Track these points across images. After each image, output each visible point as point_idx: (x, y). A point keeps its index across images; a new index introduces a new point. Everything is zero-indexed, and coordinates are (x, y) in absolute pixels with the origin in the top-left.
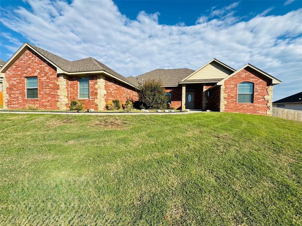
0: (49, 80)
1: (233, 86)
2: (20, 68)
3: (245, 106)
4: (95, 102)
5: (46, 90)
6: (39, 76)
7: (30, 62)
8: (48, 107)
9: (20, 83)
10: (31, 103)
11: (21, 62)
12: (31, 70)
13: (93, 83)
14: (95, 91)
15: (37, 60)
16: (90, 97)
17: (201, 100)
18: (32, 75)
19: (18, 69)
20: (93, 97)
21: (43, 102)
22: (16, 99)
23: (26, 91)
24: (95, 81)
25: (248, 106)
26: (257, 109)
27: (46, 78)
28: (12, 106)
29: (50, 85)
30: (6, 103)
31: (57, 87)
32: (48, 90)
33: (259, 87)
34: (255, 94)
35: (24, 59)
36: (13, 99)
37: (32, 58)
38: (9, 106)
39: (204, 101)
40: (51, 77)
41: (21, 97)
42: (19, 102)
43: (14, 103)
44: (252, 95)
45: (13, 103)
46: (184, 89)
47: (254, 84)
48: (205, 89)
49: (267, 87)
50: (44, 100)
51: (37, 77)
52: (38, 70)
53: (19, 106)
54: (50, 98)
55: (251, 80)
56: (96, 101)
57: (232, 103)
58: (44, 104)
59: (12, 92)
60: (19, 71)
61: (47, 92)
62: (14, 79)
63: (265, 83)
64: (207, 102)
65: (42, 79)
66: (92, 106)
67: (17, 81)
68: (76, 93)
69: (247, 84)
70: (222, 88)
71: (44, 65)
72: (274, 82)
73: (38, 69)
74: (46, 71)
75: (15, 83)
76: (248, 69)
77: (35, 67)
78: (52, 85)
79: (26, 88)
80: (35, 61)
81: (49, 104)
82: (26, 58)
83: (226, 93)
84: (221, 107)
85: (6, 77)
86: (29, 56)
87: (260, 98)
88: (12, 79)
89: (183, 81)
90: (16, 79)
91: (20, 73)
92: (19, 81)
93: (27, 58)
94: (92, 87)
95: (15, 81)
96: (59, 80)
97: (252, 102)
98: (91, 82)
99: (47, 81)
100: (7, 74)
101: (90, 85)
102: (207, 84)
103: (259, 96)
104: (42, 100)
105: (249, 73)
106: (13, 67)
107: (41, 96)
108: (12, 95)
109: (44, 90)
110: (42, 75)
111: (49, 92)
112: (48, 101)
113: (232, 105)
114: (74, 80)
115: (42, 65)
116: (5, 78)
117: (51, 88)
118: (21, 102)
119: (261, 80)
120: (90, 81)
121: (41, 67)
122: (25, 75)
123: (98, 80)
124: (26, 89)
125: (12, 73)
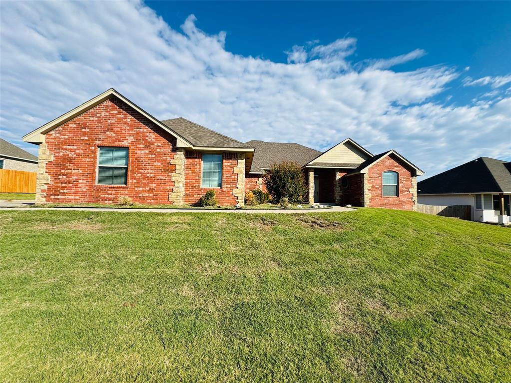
0: (154, 156)
1: (377, 175)
2: (87, 130)
3: (391, 200)
4: (234, 192)
5: (146, 171)
6: (132, 148)
7: (113, 122)
8: (148, 201)
9: (85, 156)
10: (110, 192)
11: (92, 119)
12: (114, 135)
13: (229, 164)
14: (233, 177)
15: (129, 120)
16: (224, 186)
18: (117, 144)
19: (83, 130)
20: (229, 186)
21: (139, 192)
22: (71, 185)
23: (97, 170)
24: (234, 162)
27: (147, 152)
28: (59, 197)
29: (155, 164)
30: (43, 191)
31: (173, 168)
32: (150, 171)
34: (400, 185)
35: (98, 115)
36: (64, 185)
37: (119, 116)
40: (158, 150)
41: (85, 182)
42: (80, 189)
43: (66, 191)
44: (397, 187)
45: (62, 191)
47: (398, 174)
48: (339, 176)
49: (411, 178)
50: (141, 189)
51: (128, 147)
52: (132, 137)
53: (77, 197)
54: (155, 185)
55: (395, 169)
57: (377, 196)
58: (141, 195)
59: (63, 171)
60: (85, 134)
61: (148, 175)
62: (72, 147)
64: (341, 194)
65: (139, 152)
66: (227, 199)
67: (77, 151)
68: (197, 178)
69: (391, 174)
70: (366, 176)
71: (145, 130)
72: (418, 172)
73: (130, 135)
74: (150, 140)
75: (72, 155)
76: (393, 156)
77: (124, 132)
78: (159, 164)
79: (98, 165)
80: (124, 120)
81: (151, 195)
82: (103, 114)
83: (370, 183)
84: (365, 201)
85: (47, 142)
86: (112, 112)
87: (405, 191)
88: (65, 147)
90: (75, 147)
91: (86, 138)
92: (82, 152)
93: (107, 114)
94: (228, 171)
95: (71, 150)
96: (176, 156)
97: (397, 195)
98: (226, 163)
99: (150, 156)
100: (52, 137)
101: (225, 168)
103: (404, 189)
104: (136, 189)
106: (71, 125)
107: (135, 181)
108: (60, 177)
109: (142, 171)
110: (138, 146)
111: (152, 175)
112: (151, 190)
115: (141, 130)
116: (45, 144)
117: (157, 168)
118: (84, 190)
119: (405, 170)
120: (224, 161)
121: (138, 133)
122: (98, 143)
123: (239, 161)
124: (97, 168)
125: (67, 137)
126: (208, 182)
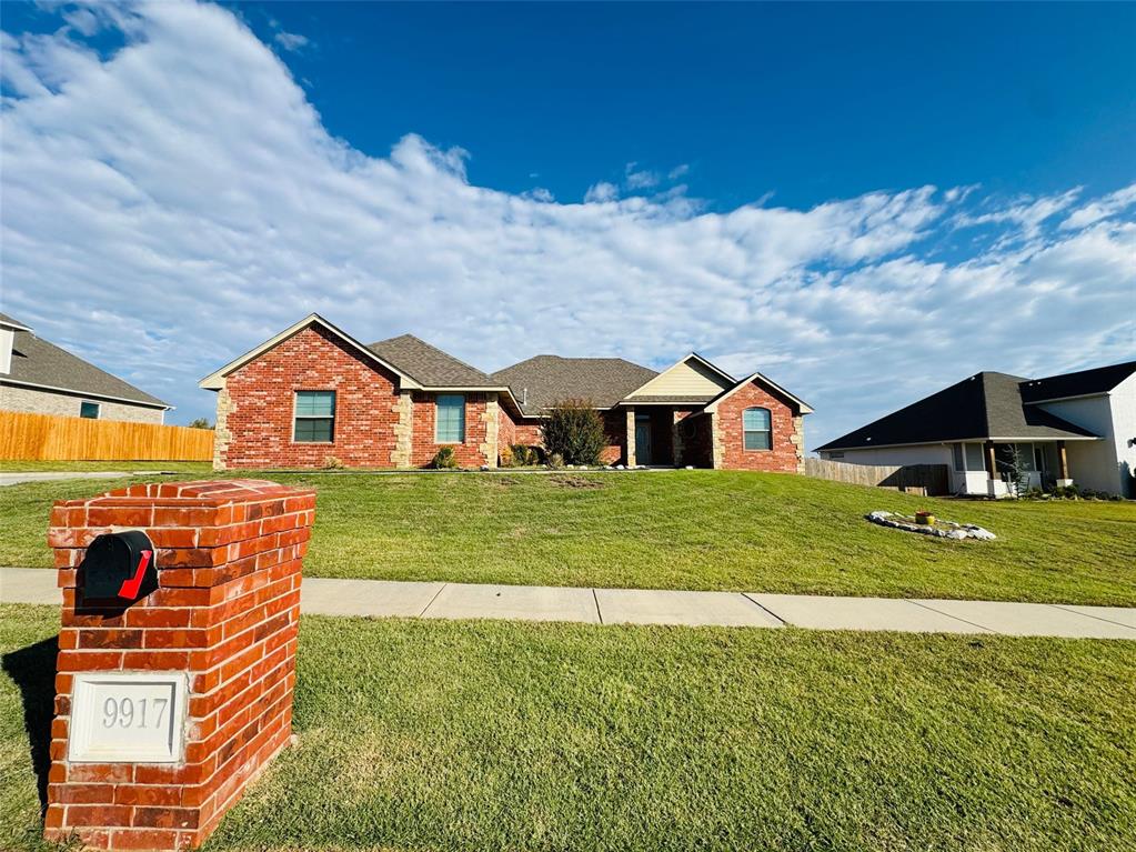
0: (370, 401)
1: (734, 416)
2: (281, 369)
3: (759, 455)
4: (481, 449)
5: (360, 423)
6: (340, 391)
7: (315, 357)
8: (362, 463)
9: (279, 404)
10: (310, 452)
11: (287, 354)
12: (317, 375)
13: (475, 409)
14: (480, 427)
15: (336, 354)
16: (468, 440)
17: (670, 444)
18: (320, 386)
19: (276, 369)
20: (474, 440)
21: (349, 452)
22: (259, 444)
23: (294, 423)
24: (480, 406)
25: (765, 456)
26: (781, 462)
27: (361, 396)
28: (244, 461)
29: (371, 412)
30: (222, 453)
31: (396, 418)
32: (364, 423)
33: (780, 418)
34: (774, 431)
35: (295, 349)
36: (250, 444)
37: (323, 349)
38: (235, 461)
39: (678, 447)
40: (375, 393)
41: (277, 439)
42: (271, 450)
43: (253, 453)
44: (770, 433)
45: (247, 452)
46: (631, 416)
47: (770, 411)
48: (677, 417)
49: (792, 419)
50: (352, 447)
51: (335, 391)
52: (340, 377)
53: (267, 461)
54: (371, 442)
55: (765, 405)
56: (482, 447)
57: (735, 450)
58: (352, 455)
59: (248, 425)
60: (278, 374)
61: (362, 428)
62: (261, 393)
63: (790, 411)
64: (684, 448)
65: (350, 397)
66: (472, 458)
67: (268, 399)
68: (430, 429)
69: (759, 413)
70: (715, 418)
71: (358, 367)
72: (803, 409)
73: (338, 374)
74: (364, 380)
75: (261, 403)
76: (758, 383)
77: (329, 370)
78: (377, 412)
79: (294, 417)
80: (330, 354)
81: (366, 455)
82: (302, 347)
83: (722, 430)
84: (715, 459)
85: (228, 388)
86: (314, 344)
87: (783, 441)
88: (252, 393)
89: (628, 400)
90: (265, 393)
91: (279, 380)
92: (274, 399)
93: (307, 346)
94: (473, 419)
95: (259, 397)
96: (399, 401)
97: (771, 448)
98: (470, 408)
99: (365, 401)
100: (235, 380)
101: (468, 414)
102: (681, 408)
103: (782, 437)
104: (346, 447)
105: (760, 390)
106: (259, 364)
107: (344, 436)
108: (245, 433)
109: (354, 423)
110: (349, 388)
111: (367, 428)
112: (366, 449)
113: (735, 455)
114: (428, 402)
115: (352, 367)
116: (225, 390)
117: (375, 418)
118: (277, 450)
119: (781, 405)
120: (467, 404)
121: (348, 371)
122: (295, 386)
123: (489, 404)
124: (294, 420)
125: (254, 380)
126: (445, 436)
